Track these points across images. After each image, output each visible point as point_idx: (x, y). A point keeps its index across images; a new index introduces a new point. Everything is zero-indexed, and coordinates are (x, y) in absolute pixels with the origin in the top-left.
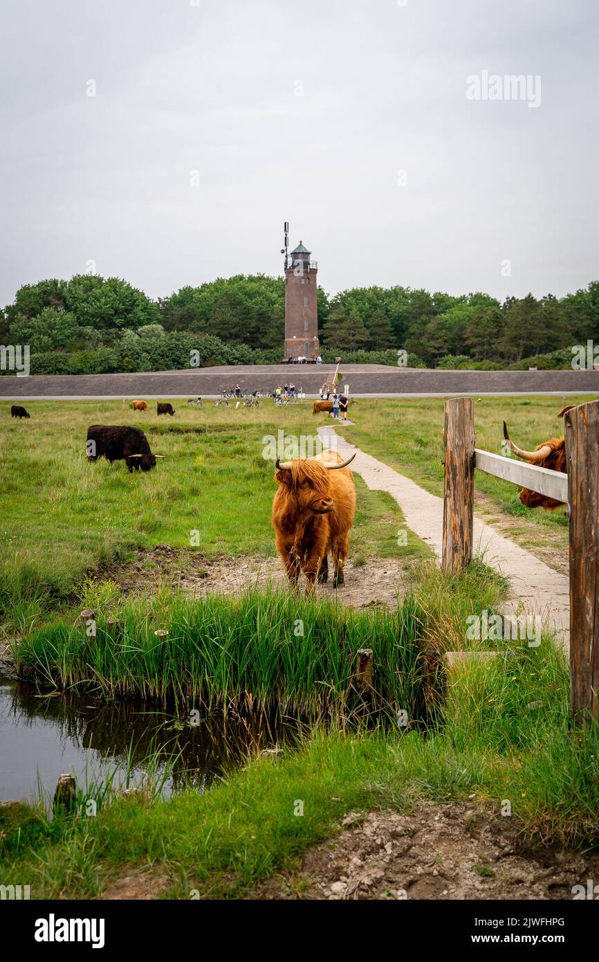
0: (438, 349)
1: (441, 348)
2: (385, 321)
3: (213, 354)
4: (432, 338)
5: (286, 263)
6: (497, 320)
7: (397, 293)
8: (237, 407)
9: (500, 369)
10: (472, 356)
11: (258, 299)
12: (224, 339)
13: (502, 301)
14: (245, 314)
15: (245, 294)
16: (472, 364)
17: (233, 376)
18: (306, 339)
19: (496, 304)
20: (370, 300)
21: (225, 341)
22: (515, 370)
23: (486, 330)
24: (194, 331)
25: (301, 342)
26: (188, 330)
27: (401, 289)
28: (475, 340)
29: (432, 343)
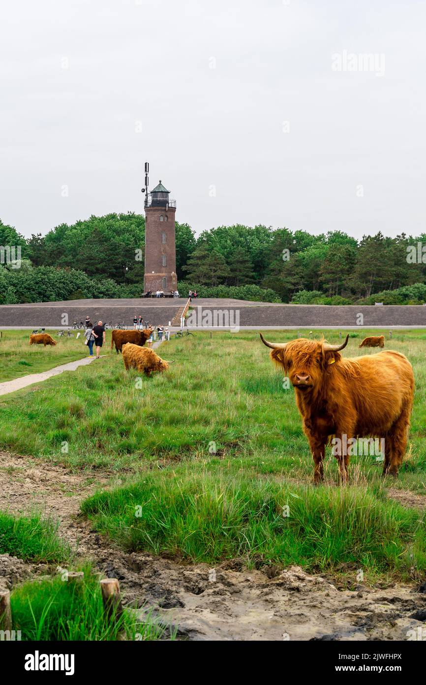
0: (294, 284)
1: (297, 283)
2: (247, 258)
3: (79, 288)
4: (290, 274)
5: (146, 202)
6: (350, 258)
7: (260, 232)
8: (77, 338)
9: (349, 304)
10: (326, 291)
11: (127, 235)
12: (91, 274)
13: (359, 239)
14: (111, 250)
15: (114, 231)
16: (324, 298)
17: (89, 308)
18: (164, 274)
19: (353, 242)
20: (233, 238)
21: (91, 276)
22: (363, 305)
23: (338, 267)
24: (61, 265)
25: (160, 277)
26: (56, 265)
27: (264, 228)
28: (328, 276)
29: (290, 279)
